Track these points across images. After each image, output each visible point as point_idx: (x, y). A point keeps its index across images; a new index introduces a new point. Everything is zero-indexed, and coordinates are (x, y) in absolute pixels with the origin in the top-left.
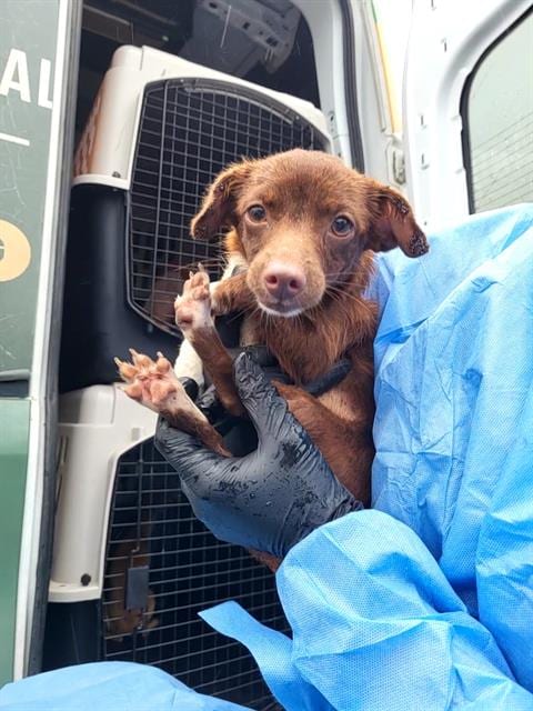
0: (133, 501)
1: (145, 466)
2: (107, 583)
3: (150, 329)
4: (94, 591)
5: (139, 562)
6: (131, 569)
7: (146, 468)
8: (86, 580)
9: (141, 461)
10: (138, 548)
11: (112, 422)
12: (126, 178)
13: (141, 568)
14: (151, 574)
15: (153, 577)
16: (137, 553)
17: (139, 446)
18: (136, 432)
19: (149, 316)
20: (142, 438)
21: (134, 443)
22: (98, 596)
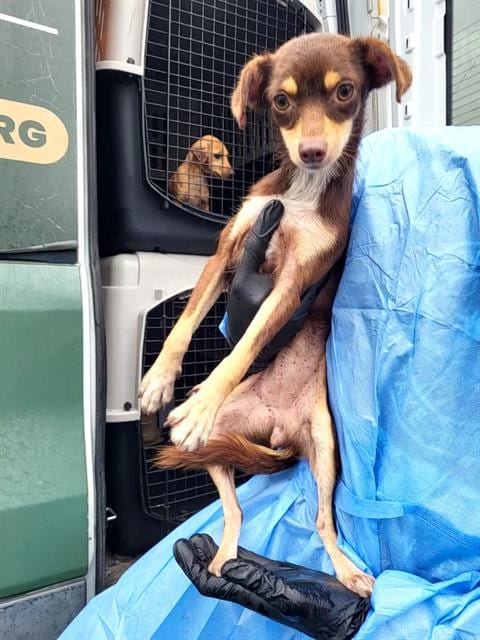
1: (168, 320)
3: (167, 205)
4: (133, 415)
7: (169, 323)
8: (128, 407)
9: (165, 316)
11: (138, 283)
12: (140, 65)
17: (162, 304)
18: (158, 293)
19: (165, 194)
20: (164, 298)
21: (158, 302)
22: (138, 418)
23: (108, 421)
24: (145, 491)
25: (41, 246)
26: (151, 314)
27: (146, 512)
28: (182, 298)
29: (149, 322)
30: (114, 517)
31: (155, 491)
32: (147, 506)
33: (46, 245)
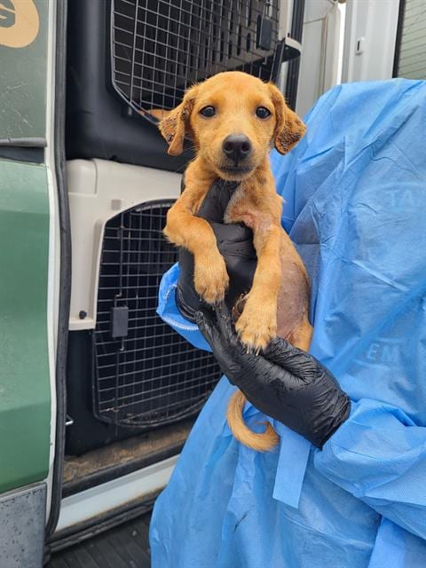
0: (115, 257)
1: (124, 231)
2: (99, 318)
4: (90, 323)
5: (120, 304)
6: (116, 309)
7: (126, 234)
8: (82, 315)
9: (122, 227)
10: (121, 294)
11: (96, 192)
13: (122, 308)
14: (129, 313)
15: (131, 315)
16: (119, 298)
17: (120, 214)
18: (116, 204)
19: (129, 100)
20: (123, 209)
21: (116, 213)
22: (94, 327)
23: (70, 329)
24: (96, 396)
25: (7, 141)
26: (110, 223)
27: (96, 416)
28: (138, 210)
29: (107, 233)
30: (71, 422)
31: (105, 396)
32: (97, 410)
33: (12, 140)
